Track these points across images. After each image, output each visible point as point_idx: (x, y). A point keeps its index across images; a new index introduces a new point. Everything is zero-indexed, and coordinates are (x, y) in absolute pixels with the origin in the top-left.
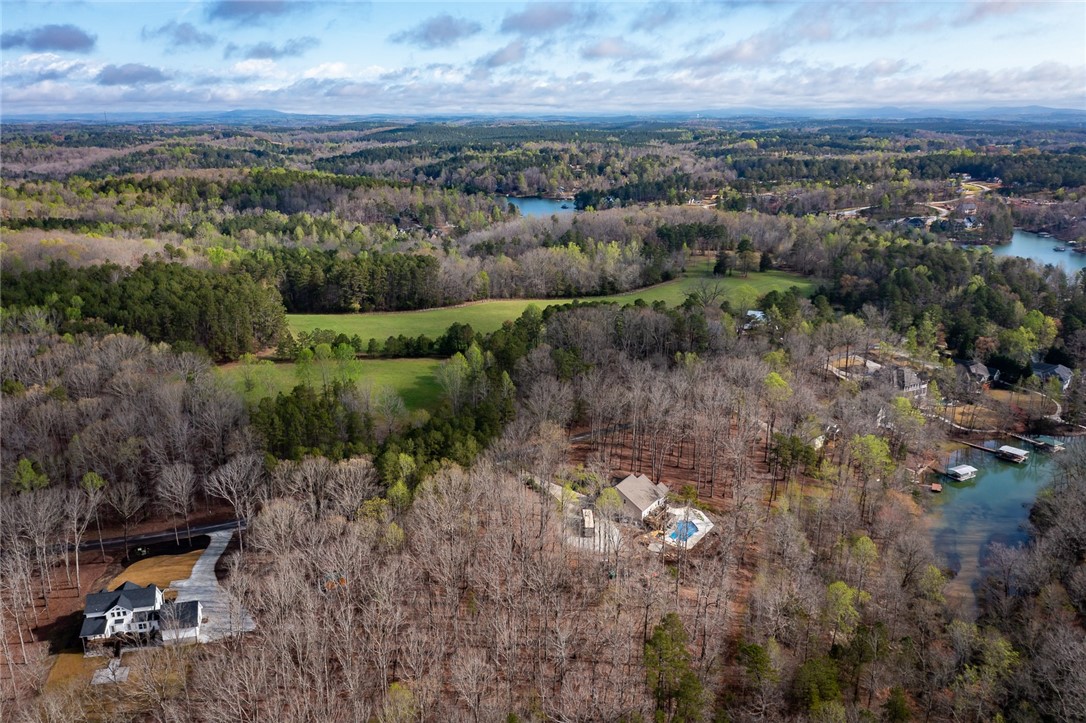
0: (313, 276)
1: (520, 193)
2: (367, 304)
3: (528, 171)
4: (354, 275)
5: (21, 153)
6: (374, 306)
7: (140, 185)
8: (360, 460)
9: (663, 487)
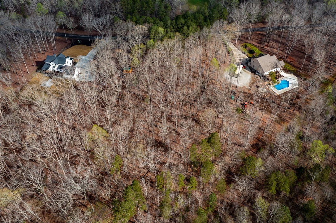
8: (144, 27)
9: (282, 63)
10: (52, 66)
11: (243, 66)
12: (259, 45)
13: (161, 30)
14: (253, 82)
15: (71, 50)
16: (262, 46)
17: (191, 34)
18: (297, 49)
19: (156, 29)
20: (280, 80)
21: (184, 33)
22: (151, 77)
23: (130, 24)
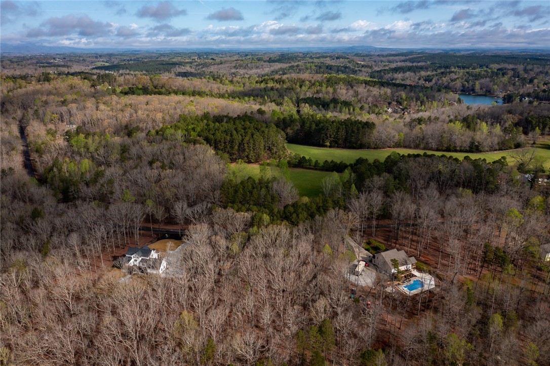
0: (310, 127)
1: (474, 92)
2: (333, 144)
3: (483, 81)
4: (328, 129)
5: (247, 65)
6: (336, 145)
7: (276, 81)
8: (246, 214)
9: (413, 260)
10: (132, 260)
11: (366, 263)
12: (386, 242)
13: (266, 218)
14: (378, 282)
15: (157, 245)
16: (389, 243)
17: (301, 222)
18: (434, 248)
19: (260, 216)
20: (413, 280)
21: (293, 222)
22: (253, 263)
23: (230, 212)
